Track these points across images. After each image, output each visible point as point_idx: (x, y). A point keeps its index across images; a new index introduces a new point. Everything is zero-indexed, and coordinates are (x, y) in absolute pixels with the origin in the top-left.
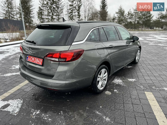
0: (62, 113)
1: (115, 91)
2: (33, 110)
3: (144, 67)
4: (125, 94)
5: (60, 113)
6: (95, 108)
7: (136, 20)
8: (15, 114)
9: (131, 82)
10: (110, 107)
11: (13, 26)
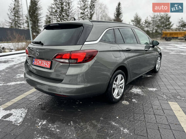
0: (72, 124)
1: (134, 100)
2: (39, 120)
3: (166, 76)
4: (146, 104)
5: (70, 123)
6: (111, 118)
7: (154, 28)
8: (18, 124)
9: (152, 91)
10: (129, 118)
11: (19, 36)
